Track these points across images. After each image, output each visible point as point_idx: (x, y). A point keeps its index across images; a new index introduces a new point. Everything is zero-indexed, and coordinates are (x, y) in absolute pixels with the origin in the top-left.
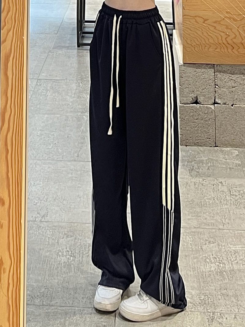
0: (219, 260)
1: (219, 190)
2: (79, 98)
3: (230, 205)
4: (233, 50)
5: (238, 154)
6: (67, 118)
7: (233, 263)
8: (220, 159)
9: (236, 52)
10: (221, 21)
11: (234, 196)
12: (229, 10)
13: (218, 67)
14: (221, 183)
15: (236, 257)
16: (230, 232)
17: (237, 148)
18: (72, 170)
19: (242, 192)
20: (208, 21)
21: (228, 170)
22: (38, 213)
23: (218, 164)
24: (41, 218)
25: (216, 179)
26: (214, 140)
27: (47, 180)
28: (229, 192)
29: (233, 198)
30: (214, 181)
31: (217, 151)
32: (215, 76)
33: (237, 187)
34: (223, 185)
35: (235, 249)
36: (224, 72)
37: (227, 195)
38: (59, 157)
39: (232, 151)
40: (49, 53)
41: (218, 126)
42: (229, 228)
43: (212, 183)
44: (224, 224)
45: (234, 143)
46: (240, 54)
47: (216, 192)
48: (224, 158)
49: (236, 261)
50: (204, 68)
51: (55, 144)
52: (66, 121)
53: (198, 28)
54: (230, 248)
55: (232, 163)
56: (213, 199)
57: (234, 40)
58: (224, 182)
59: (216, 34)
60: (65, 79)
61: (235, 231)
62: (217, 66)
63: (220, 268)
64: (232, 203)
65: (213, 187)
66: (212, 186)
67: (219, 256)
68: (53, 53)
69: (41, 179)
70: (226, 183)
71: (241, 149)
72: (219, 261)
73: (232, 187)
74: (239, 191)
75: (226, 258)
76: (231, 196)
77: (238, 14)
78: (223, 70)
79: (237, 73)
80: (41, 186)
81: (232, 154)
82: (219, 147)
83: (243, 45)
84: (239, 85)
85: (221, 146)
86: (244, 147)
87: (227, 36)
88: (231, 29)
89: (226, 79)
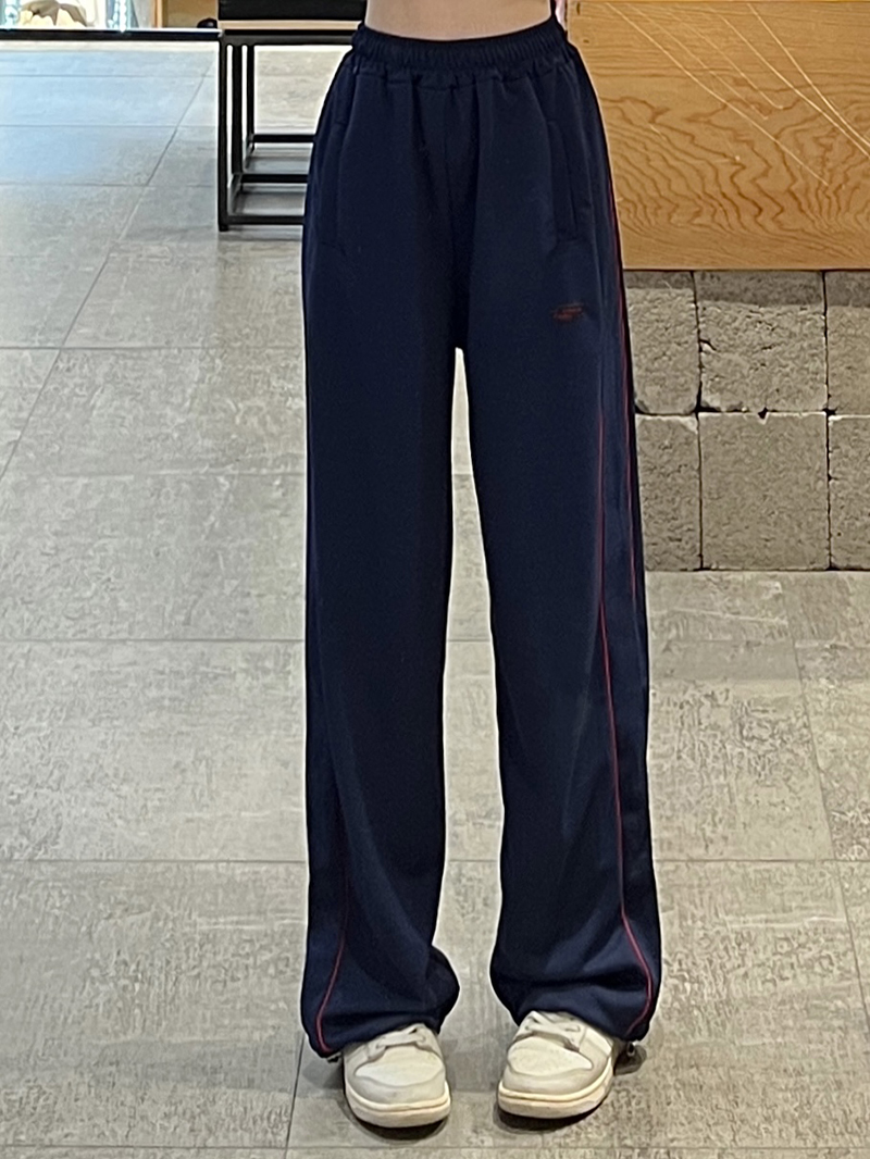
0: (681, 970)
1: (700, 723)
2: (210, 411)
3: (737, 775)
4: (760, 219)
5: (780, 594)
6: (158, 487)
7: (729, 976)
8: (714, 613)
9: (771, 226)
10: (713, 114)
11: (755, 741)
12: (743, 75)
13: (707, 280)
14: (711, 697)
15: (743, 956)
16: (729, 868)
17: (778, 570)
18: (162, 673)
19: (783, 726)
20: (668, 115)
21: (742, 650)
22: (22, 833)
23: (707, 630)
24: (34, 849)
25: (692, 686)
26: (694, 546)
27: (64, 715)
28: (738, 728)
29: (749, 748)
30: (685, 692)
31: (706, 586)
32: (699, 312)
33: (768, 709)
34: (719, 706)
35: (743, 928)
36: (732, 297)
37: (728, 739)
38: (119, 627)
39: (761, 583)
40: (112, 255)
41: (710, 494)
42: (725, 855)
43: (679, 699)
44: (708, 842)
45: (767, 552)
46: (785, 230)
47: (689, 731)
48: (729, 608)
49: (741, 971)
50: (657, 286)
51: (109, 580)
52: (154, 498)
53: (630, 143)
54: (724, 924)
55: (757, 626)
56: (675, 756)
57: (762, 182)
58: (721, 693)
59: (694, 162)
60: (163, 343)
61: (747, 864)
62: (703, 277)
63: (683, 997)
64: (746, 768)
65: (681, 712)
66: (678, 708)
67: (679, 956)
68: (123, 255)
69: (44, 711)
70: (727, 698)
71: (792, 576)
72: (679, 973)
73: (749, 710)
74: (774, 724)
75: (707, 963)
76: (744, 741)
77: (778, 87)
78: (725, 291)
79: (776, 302)
80: (42, 734)
81: (758, 594)
82: (714, 570)
83: (796, 198)
84: (786, 340)
85: (721, 567)
86: (805, 568)
87: (738, 167)
88: (750, 143)
89: (740, 318)
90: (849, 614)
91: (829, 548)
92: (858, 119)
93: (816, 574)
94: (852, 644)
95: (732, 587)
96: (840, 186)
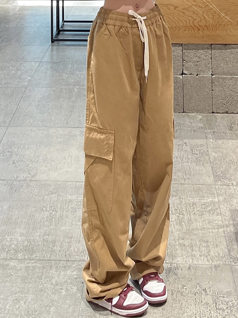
0: (179, 212)
1: (183, 150)
3: (191, 163)
4: (199, 32)
5: (201, 119)
8: (186, 123)
9: (201, 33)
10: (188, 8)
11: (195, 154)
13: (185, 46)
14: (185, 143)
16: (190, 186)
17: (201, 113)
19: (202, 151)
20: (179, 8)
21: (193, 132)
23: (185, 127)
25: (181, 140)
26: (182, 107)
28: (191, 151)
29: (194, 156)
31: (185, 116)
32: (183, 53)
33: (198, 147)
34: (187, 146)
35: (193, 202)
37: (189, 153)
39: (197, 116)
41: (185, 94)
42: (189, 183)
43: (178, 144)
44: (185, 180)
45: (198, 108)
46: (204, 35)
47: (180, 152)
48: (190, 122)
53: (169, 14)
55: (196, 126)
56: (176, 158)
57: (200, 23)
58: (188, 143)
59: (184, 18)
61: (194, 185)
64: (193, 161)
67: (179, 208)
71: (204, 114)
73: (194, 147)
74: (200, 150)
76: (193, 154)
77: (202, 2)
78: (189, 49)
81: (196, 118)
82: (187, 113)
83: (207, 27)
84: (202, 60)
85: (188, 112)
86: (207, 112)
87: (194, 20)
88: (197, 14)
89: (192, 55)
90: (217, 124)
91: (212, 108)
92: (221, 9)
93: (209, 114)
94: (218, 131)
95: (190, 117)
96: (217, 24)
